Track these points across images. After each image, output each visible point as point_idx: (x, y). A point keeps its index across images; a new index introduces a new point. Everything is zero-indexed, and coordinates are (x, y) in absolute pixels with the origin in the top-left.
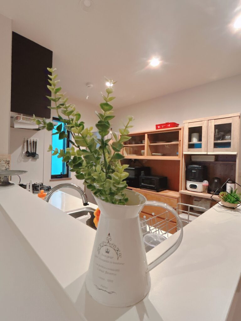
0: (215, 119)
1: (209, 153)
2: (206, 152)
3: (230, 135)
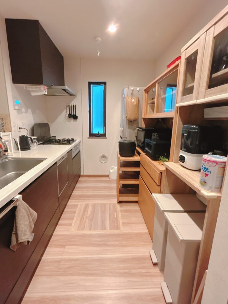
0: (215, 24)
1: (198, 101)
2: (196, 99)
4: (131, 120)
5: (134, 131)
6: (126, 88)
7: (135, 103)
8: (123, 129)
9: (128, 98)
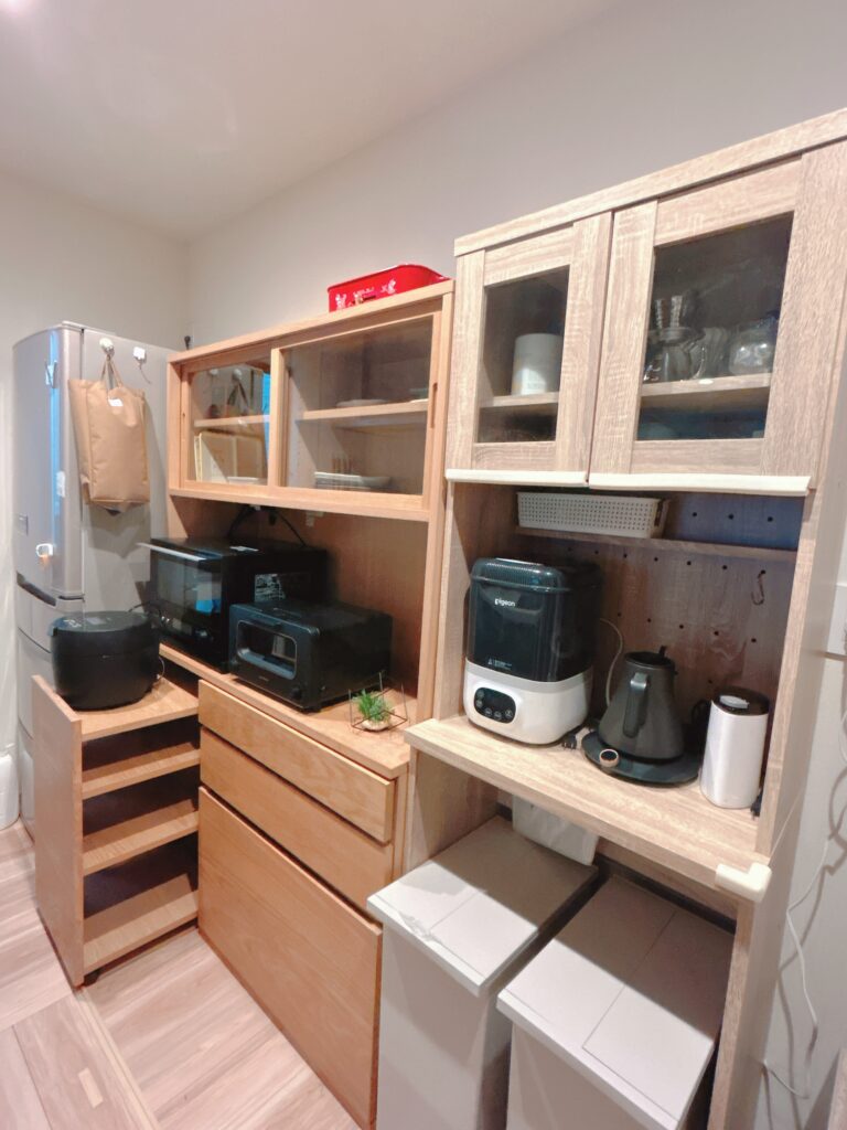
0: (660, 198)
1: (599, 480)
2: (581, 469)
3: (772, 338)
4: (117, 504)
5: (124, 556)
6: (67, 333)
7: (131, 422)
8: (60, 549)
9: (88, 387)
